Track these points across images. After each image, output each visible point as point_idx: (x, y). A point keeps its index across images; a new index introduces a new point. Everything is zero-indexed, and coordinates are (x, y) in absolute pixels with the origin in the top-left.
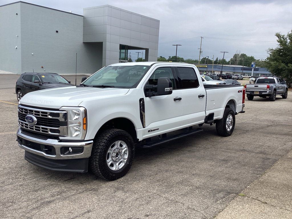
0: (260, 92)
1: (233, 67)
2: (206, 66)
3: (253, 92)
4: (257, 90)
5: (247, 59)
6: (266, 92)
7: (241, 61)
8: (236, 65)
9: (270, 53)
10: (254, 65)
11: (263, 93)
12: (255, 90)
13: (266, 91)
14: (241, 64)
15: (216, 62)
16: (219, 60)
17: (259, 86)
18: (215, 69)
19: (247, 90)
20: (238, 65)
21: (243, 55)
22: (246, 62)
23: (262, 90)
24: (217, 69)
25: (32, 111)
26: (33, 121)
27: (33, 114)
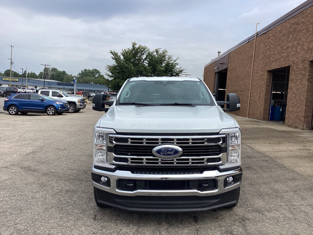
1: (48, 82)
2: (17, 80)
5: (59, 74)
7: (53, 75)
8: (48, 79)
9: (108, 69)
10: (76, 81)
14: (53, 78)
15: (24, 75)
16: (27, 73)
18: (29, 84)
20: (50, 79)
21: (54, 70)
22: (59, 76)
24: (31, 84)
25: (173, 140)
26: (176, 152)
27: (173, 143)
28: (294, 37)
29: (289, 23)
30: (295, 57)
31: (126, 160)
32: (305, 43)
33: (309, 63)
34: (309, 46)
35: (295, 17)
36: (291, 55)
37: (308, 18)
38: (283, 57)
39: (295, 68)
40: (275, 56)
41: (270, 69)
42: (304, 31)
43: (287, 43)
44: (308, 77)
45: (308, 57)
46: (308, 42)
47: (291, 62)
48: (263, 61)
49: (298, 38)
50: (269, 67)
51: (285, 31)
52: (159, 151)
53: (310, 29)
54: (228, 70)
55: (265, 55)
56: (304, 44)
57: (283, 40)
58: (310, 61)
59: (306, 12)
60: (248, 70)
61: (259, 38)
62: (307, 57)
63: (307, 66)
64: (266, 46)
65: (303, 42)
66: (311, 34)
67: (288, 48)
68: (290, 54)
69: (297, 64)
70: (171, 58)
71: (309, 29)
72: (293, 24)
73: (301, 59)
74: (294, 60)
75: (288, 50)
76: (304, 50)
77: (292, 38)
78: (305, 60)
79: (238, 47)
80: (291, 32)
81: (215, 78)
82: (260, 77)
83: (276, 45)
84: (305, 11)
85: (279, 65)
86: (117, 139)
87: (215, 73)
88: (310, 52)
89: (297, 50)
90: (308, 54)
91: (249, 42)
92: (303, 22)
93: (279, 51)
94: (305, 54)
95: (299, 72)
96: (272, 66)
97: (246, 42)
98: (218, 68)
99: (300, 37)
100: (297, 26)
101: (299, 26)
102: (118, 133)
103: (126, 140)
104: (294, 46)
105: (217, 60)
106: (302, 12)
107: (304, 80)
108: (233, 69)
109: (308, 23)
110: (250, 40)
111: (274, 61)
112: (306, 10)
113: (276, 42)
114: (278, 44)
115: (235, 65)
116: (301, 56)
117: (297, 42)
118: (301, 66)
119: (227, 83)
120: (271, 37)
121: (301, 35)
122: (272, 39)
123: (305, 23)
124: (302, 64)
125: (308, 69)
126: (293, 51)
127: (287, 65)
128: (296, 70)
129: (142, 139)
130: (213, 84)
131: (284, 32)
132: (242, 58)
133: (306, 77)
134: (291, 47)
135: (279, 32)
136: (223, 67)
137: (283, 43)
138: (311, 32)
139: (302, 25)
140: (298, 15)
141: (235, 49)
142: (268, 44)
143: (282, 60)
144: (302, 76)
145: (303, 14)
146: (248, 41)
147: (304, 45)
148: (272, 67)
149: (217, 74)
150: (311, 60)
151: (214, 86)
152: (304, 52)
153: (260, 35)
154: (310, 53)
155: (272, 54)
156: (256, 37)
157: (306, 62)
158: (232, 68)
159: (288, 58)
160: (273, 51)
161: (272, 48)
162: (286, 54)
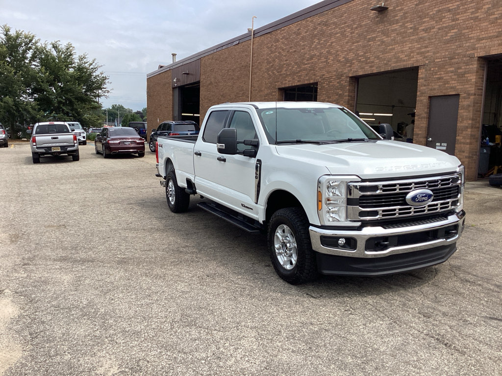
0: (61, 147)
3: (49, 149)
4: (57, 144)
6: (74, 146)
11: (69, 149)
12: (54, 145)
13: (73, 144)
17: (59, 137)
19: (38, 146)
23: (65, 144)
25: (425, 182)
26: (430, 197)
27: (425, 186)
28: (321, 42)
29: (312, 21)
30: (324, 71)
31: (375, 213)
32: (340, 52)
33: (348, 79)
34: (348, 57)
35: (321, 14)
36: (318, 67)
37: (342, 18)
38: (305, 69)
39: (327, 86)
40: (290, 68)
41: (283, 86)
42: (337, 35)
43: (310, 51)
44: (347, 98)
45: (347, 71)
46: (346, 51)
47: (319, 78)
48: (269, 74)
49: (328, 44)
50: (282, 83)
51: (306, 32)
52: (414, 198)
53: (348, 34)
54: (201, 84)
55: (272, 66)
56: (338, 53)
57: (303, 45)
58: (350, 77)
59: (339, 9)
60: (243, 87)
61: (257, 39)
62: (345, 71)
63: (346, 84)
64: (272, 52)
65: (337, 51)
66: (349, 40)
67: (312, 58)
68: (317, 65)
69: (328, 80)
70: (85, 58)
71: (345, 33)
72: (319, 24)
73: (335, 73)
74: (323, 75)
75: (313, 61)
76: (339, 61)
77: (319, 43)
78: (342, 75)
79: (219, 49)
80: (315, 36)
81: (173, 96)
82: (265, 97)
83: (291, 53)
84: (337, 8)
85: (298, 81)
86: (362, 189)
87: (174, 88)
88: (348, 65)
89: (328, 61)
90: (345, 67)
91: (239, 43)
92: (334, 23)
93: (298, 61)
94: (342, 68)
95: (332, 91)
96: (287, 82)
97: (235, 43)
98: (178, 80)
99: (332, 43)
100: (325, 27)
101: (329, 28)
102: (363, 181)
103: (376, 188)
104: (322, 55)
105: (174, 67)
106: (333, 10)
107: (342, 102)
108: (211, 83)
109: (343, 26)
110: (241, 41)
111: (289, 74)
112: (339, 7)
113: (291, 48)
114: (295, 51)
115: (215, 78)
116: (335, 69)
117: (327, 50)
118: (336, 83)
119: (201, 105)
120: (281, 39)
121: (334, 40)
122: (283, 43)
123: (339, 25)
124: (338, 81)
125: (348, 88)
126: (322, 62)
127: (312, 82)
128: (329, 88)
129: (395, 185)
130: (171, 106)
131: (303, 34)
132: (227, 67)
133: (345, 98)
134: (318, 56)
135: (295, 33)
136: (190, 80)
137: (303, 49)
138: (349, 38)
139: (334, 27)
140: (327, 12)
141: (212, 52)
142: (275, 49)
143: (304, 73)
144: (337, 97)
145: (334, 11)
146: (237, 42)
147: (338, 55)
148: (286, 84)
149: (177, 91)
150: (351, 75)
151: (173, 108)
152: (339, 64)
153: (259, 34)
154: (350, 66)
155: (284, 64)
156: (253, 38)
157: (343, 78)
158: (209, 82)
159: (313, 72)
160: (286, 60)
161: (285, 56)
162: (310, 65)
